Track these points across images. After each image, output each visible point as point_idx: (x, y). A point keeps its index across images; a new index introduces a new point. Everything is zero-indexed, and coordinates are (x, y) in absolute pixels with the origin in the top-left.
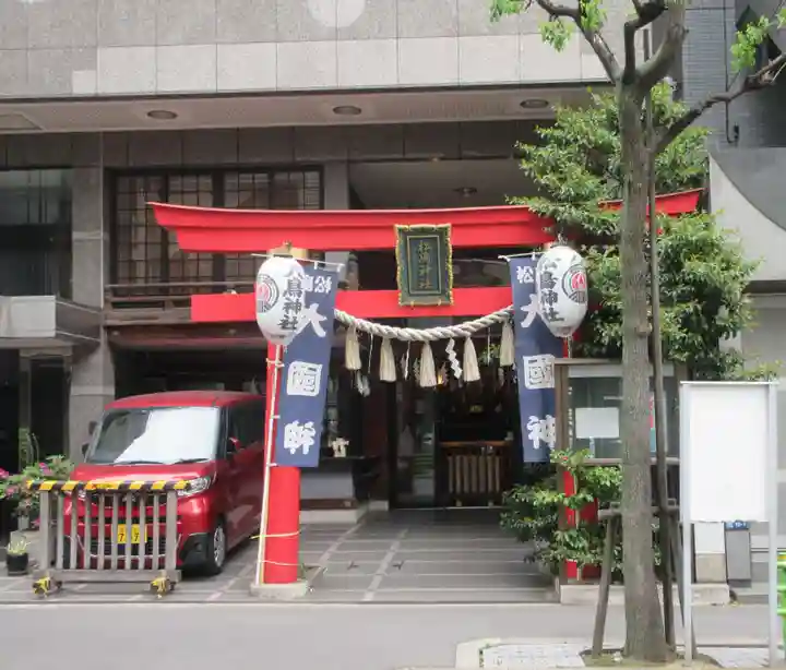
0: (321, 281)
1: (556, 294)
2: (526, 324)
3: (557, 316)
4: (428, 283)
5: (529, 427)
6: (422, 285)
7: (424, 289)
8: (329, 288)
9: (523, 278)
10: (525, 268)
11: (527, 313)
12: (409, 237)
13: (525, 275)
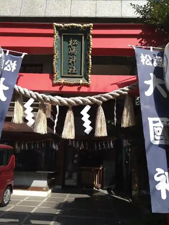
0: (9, 63)
4: (74, 69)
6: (71, 69)
7: (72, 73)
8: (14, 68)
9: (145, 62)
10: (146, 55)
11: (149, 85)
12: (63, 34)
13: (146, 60)
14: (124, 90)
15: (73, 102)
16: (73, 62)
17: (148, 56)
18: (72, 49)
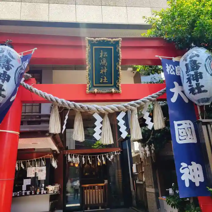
1: (201, 73)
2: (174, 100)
3: (203, 89)
4: (105, 79)
5: (181, 171)
6: (102, 79)
7: (103, 83)
9: (170, 71)
10: (170, 65)
11: (173, 93)
12: (94, 47)
13: (170, 70)
14: (153, 97)
15: (110, 109)
16: (104, 72)
17: (171, 66)
18: (103, 61)
